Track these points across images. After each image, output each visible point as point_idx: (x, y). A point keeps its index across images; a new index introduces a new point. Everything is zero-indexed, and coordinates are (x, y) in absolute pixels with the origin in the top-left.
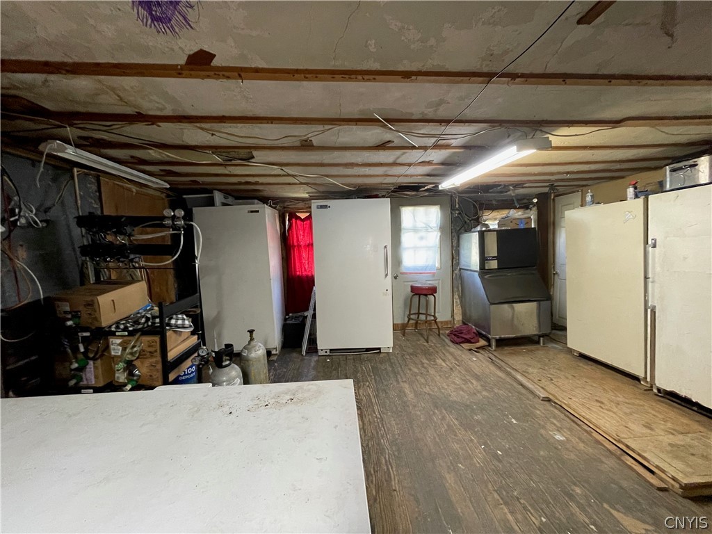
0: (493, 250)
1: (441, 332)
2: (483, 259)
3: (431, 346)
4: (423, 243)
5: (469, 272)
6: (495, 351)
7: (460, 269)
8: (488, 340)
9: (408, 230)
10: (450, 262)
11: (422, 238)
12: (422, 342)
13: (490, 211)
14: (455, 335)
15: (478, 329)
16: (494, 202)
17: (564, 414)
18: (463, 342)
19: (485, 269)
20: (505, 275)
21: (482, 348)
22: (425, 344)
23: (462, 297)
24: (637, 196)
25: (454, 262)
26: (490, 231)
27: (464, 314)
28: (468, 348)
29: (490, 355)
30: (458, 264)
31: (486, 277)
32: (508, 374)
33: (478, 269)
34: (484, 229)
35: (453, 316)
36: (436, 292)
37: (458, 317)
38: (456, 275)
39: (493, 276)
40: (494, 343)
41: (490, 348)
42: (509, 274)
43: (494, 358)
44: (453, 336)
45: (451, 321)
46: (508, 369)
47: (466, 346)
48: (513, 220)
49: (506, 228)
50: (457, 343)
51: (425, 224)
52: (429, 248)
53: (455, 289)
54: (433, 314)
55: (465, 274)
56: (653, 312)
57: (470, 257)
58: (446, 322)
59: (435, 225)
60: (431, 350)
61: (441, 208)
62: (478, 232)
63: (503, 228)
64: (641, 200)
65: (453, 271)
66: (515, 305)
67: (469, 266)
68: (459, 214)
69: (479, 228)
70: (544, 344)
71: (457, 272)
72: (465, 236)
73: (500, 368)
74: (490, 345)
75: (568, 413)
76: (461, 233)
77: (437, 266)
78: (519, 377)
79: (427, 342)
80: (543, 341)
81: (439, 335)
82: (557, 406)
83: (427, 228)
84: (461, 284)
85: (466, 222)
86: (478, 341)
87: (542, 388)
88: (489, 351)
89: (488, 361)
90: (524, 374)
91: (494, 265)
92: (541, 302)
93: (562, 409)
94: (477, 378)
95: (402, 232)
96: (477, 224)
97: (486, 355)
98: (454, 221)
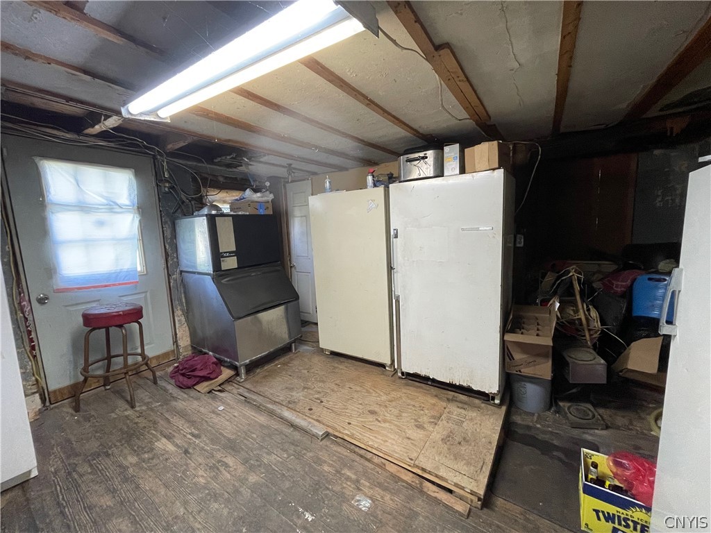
0: (228, 242)
1: (158, 374)
2: (217, 256)
3: (141, 415)
4: (104, 233)
5: (197, 276)
6: (246, 380)
7: (181, 272)
8: (235, 368)
9: (66, 207)
10: (163, 261)
11: (101, 224)
12: (123, 410)
13: (217, 191)
14: (183, 375)
15: (217, 356)
16: (221, 179)
17: (349, 449)
18: (198, 383)
19: (221, 270)
20: (250, 276)
21: (228, 381)
22: (129, 412)
23: (188, 313)
24: (375, 186)
25: (170, 262)
26: (223, 215)
27: (193, 334)
28: (207, 389)
29: (241, 390)
30: (177, 264)
31: (223, 281)
32: (271, 413)
33: (210, 269)
34: (214, 212)
35: (175, 342)
36: (141, 317)
37: (185, 341)
38: (175, 280)
39: (232, 280)
40: (243, 371)
41: (238, 378)
42: (254, 273)
43: (247, 394)
44: (181, 378)
45: (174, 351)
46: (269, 406)
47: (203, 387)
48: (252, 203)
49: (243, 213)
50: (189, 388)
51: (106, 198)
52: (118, 241)
53: (176, 303)
54: (139, 351)
55: (190, 278)
56: (398, 301)
57: (194, 254)
58: (166, 355)
59: (127, 202)
60: (142, 422)
61: (137, 174)
62: (206, 215)
63: (240, 213)
64: (381, 189)
65: (169, 275)
66: (260, 315)
67: (195, 267)
68: (170, 188)
69: (205, 211)
70: (296, 349)
71: (176, 276)
72: (184, 223)
73: (258, 408)
74: (237, 374)
75: (353, 447)
76: (178, 218)
77: (139, 269)
78: (287, 414)
79: (133, 407)
80: (295, 347)
81: (155, 382)
82: (338, 440)
83: (112, 207)
84: (185, 293)
85: (183, 202)
86: (220, 373)
87: (318, 421)
88: (239, 383)
89: (240, 401)
90: (291, 405)
91: (231, 263)
92: (289, 304)
93: (345, 443)
94: (232, 446)
95: (49, 208)
96: (200, 206)
97: (235, 391)
98: (163, 198)
